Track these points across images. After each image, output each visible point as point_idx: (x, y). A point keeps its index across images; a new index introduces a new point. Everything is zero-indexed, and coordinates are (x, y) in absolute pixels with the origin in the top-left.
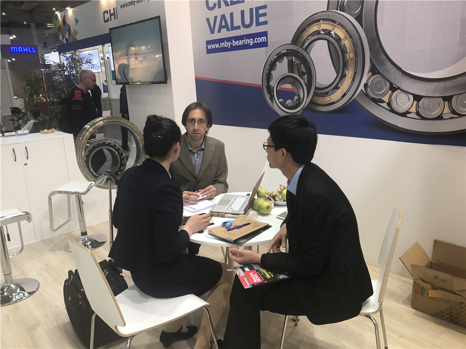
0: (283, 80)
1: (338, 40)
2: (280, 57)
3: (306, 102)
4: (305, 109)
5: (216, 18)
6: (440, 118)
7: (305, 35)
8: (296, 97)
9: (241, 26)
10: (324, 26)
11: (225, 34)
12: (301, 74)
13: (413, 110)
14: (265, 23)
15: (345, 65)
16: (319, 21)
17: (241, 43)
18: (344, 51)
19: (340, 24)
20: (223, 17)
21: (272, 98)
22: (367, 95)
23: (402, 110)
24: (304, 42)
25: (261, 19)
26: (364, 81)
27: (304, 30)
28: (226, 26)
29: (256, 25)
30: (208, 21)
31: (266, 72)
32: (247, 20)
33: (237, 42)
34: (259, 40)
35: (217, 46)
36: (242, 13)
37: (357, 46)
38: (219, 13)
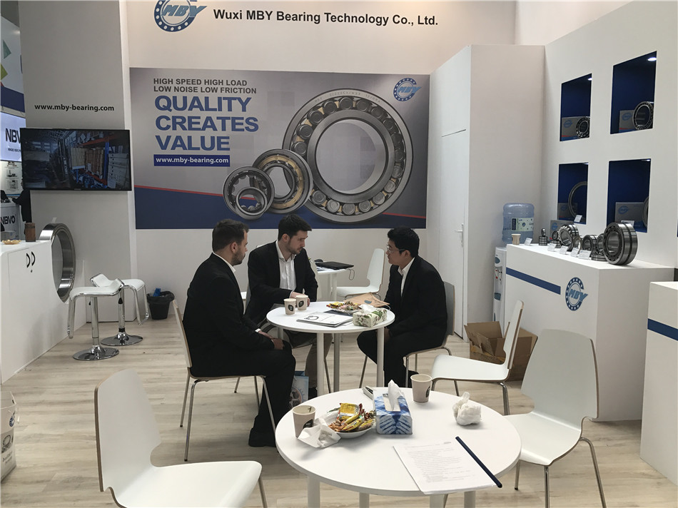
0: (246, 191)
1: (291, 168)
2: (242, 175)
3: (266, 207)
4: (265, 213)
5: (169, 138)
6: (354, 214)
7: (265, 162)
8: (257, 204)
9: (201, 148)
10: (280, 158)
11: (179, 151)
12: (262, 188)
13: (340, 210)
14: (228, 149)
15: (297, 184)
16: (276, 154)
17: (200, 161)
18: (295, 176)
19: (292, 159)
20: (178, 138)
21: (234, 204)
22: (313, 203)
23: (333, 211)
24: (264, 167)
25: (223, 146)
26: (310, 194)
27: (264, 159)
28: (183, 145)
29: (218, 149)
30: (158, 138)
31: (228, 184)
32: (208, 144)
33: (195, 160)
34: (221, 161)
35: (170, 160)
36: (203, 138)
37: (304, 173)
38: (173, 134)
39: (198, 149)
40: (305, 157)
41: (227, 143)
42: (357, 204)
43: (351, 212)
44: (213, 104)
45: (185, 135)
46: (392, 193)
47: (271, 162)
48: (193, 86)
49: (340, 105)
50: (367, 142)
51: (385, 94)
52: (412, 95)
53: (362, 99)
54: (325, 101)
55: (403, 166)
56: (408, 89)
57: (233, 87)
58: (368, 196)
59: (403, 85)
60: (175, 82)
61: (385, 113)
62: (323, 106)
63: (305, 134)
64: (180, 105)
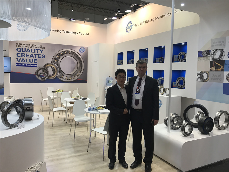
0: (41, 73)
1: (54, 68)
2: (40, 69)
3: (47, 77)
4: (47, 79)
5: (20, 59)
7: (47, 66)
8: (44, 77)
10: (51, 65)
11: (23, 62)
12: (46, 73)
13: (66, 78)
14: (37, 62)
15: (55, 72)
16: (49, 64)
17: (29, 65)
18: (55, 70)
19: (54, 65)
21: (38, 77)
22: (59, 76)
23: (64, 79)
24: (46, 67)
26: (58, 74)
29: (34, 62)
30: (17, 59)
31: (37, 71)
32: (31, 61)
33: (28, 65)
34: (35, 65)
35: (20, 65)
36: (30, 59)
37: (57, 69)
38: (22, 58)
39: (29, 62)
40: (57, 65)
41: (37, 61)
42: (70, 77)
43: (69, 79)
44: (33, 51)
45: (25, 58)
46: (79, 74)
47: (48, 66)
48: (27, 46)
49: (66, 53)
50: (73, 62)
51: (77, 51)
52: (84, 51)
53: (72, 52)
54: (62, 52)
55: (82, 68)
56: (83, 50)
57: (39, 47)
58: (73, 75)
59: (82, 49)
60: (22, 44)
61: (77, 55)
62: (62, 53)
63: (57, 59)
64: (24, 50)
